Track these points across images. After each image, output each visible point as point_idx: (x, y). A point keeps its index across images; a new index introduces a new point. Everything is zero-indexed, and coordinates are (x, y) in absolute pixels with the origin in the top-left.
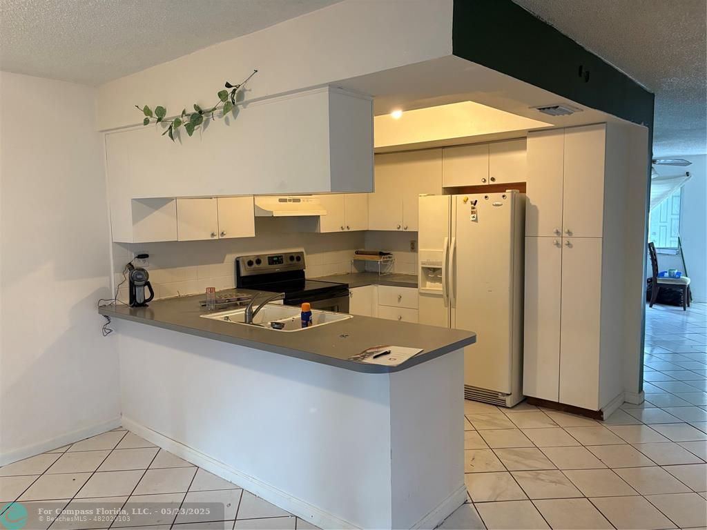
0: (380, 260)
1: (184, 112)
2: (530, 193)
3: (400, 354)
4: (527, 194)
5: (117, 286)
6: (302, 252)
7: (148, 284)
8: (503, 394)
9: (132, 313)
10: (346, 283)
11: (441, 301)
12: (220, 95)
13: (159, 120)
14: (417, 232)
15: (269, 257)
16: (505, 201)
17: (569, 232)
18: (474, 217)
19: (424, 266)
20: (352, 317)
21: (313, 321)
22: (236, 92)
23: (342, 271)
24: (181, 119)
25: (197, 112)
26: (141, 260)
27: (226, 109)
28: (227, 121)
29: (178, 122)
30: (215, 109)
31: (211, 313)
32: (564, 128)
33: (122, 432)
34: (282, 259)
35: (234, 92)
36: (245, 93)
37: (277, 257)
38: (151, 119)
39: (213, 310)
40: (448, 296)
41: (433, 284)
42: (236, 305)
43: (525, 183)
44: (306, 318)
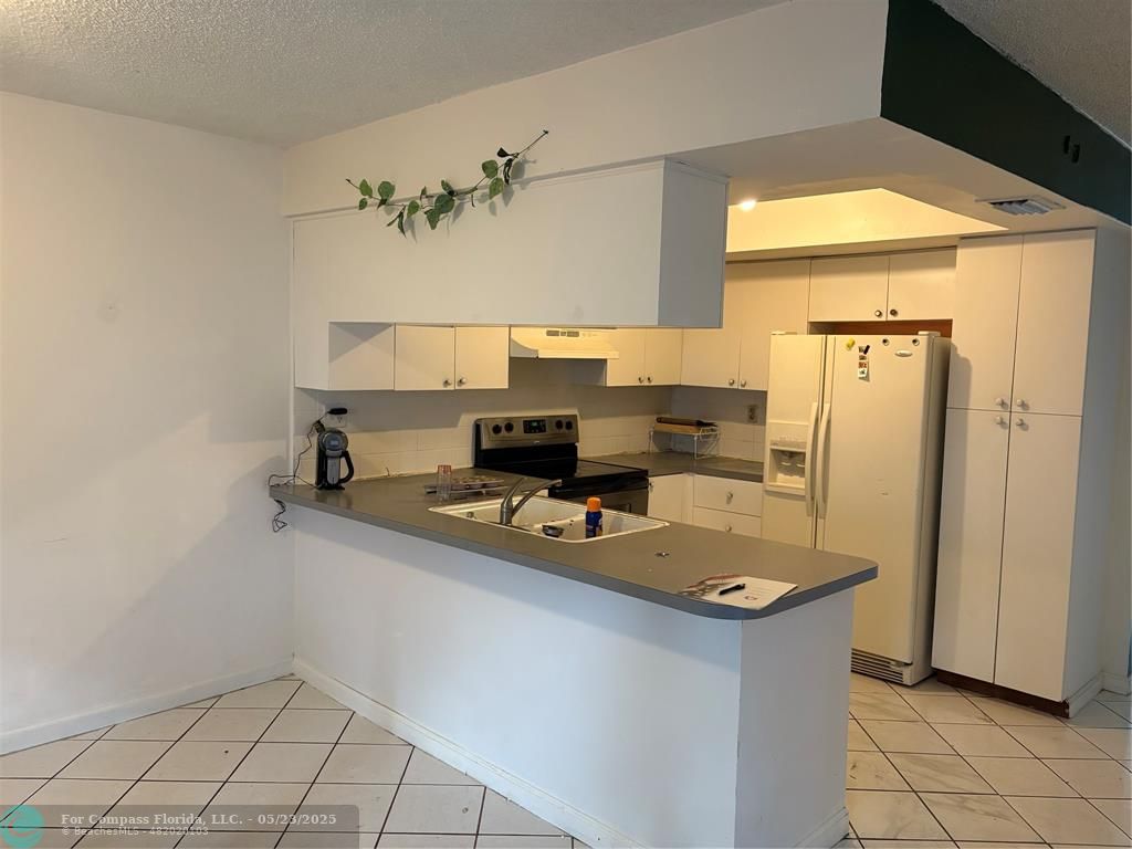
0: (697, 434)
1: (424, 192)
2: (958, 338)
3: (763, 591)
4: (954, 340)
5: (297, 457)
6: (575, 416)
7: (346, 455)
8: (899, 664)
9: (320, 499)
10: (644, 468)
11: (801, 506)
12: (485, 167)
13: (383, 202)
14: (766, 393)
15: (525, 422)
16: (916, 350)
17: (1023, 405)
18: (863, 372)
19: (776, 447)
20: (667, 524)
21: (603, 527)
22: (513, 163)
23: (633, 449)
24: (418, 201)
25: (445, 193)
26: (335, 417)
27: (494, 191)
28: (493, 209)
29: (414, 208)
30: (475, 189)
31: (443, 505)
32: (1023, 234)
33: (293, 684)
34: (544, 426)
35: (508, 164)
36: (527, 166)
37: (538, 421)
38: (369, 201)
39: (446, 501)
40: (813, 498)
41: (788, 477)
42: (479, 494)
43: (951, 321)
44: (593, 521)
